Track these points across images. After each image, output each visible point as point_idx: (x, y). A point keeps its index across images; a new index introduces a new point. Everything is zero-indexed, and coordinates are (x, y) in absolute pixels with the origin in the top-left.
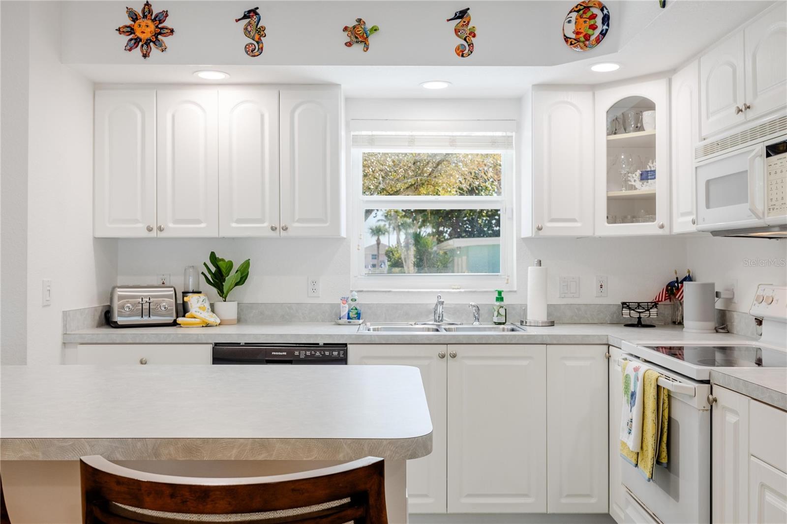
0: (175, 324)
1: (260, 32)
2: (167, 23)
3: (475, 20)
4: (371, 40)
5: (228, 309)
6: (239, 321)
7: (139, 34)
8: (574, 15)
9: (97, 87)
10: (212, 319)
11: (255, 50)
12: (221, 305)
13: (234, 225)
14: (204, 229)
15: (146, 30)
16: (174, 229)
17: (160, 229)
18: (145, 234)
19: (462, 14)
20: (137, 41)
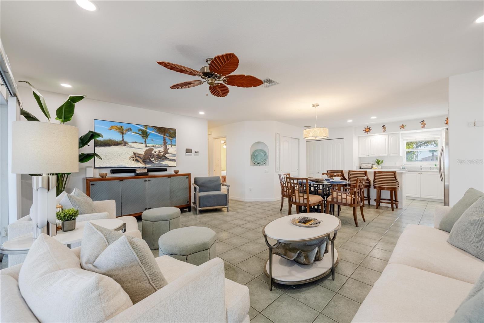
0: (371, 169)
1: (385, 128)
2: (370, 129)
3: (425, 122)
4: (405, 127)
5: (380, 167)
6: (381, 169)
7: (366, 131)
8: (446, 119)
9: (359, 137)
10: (377, 168)
11: (384, 131)
12: (378, 166)
13: (381, 155)
14: (376, 155)
15: (367, 130)
16: (371, 155)
17: (369, 156)
18: (366, 156)
19: (423, 121)
20: (366, 132)
